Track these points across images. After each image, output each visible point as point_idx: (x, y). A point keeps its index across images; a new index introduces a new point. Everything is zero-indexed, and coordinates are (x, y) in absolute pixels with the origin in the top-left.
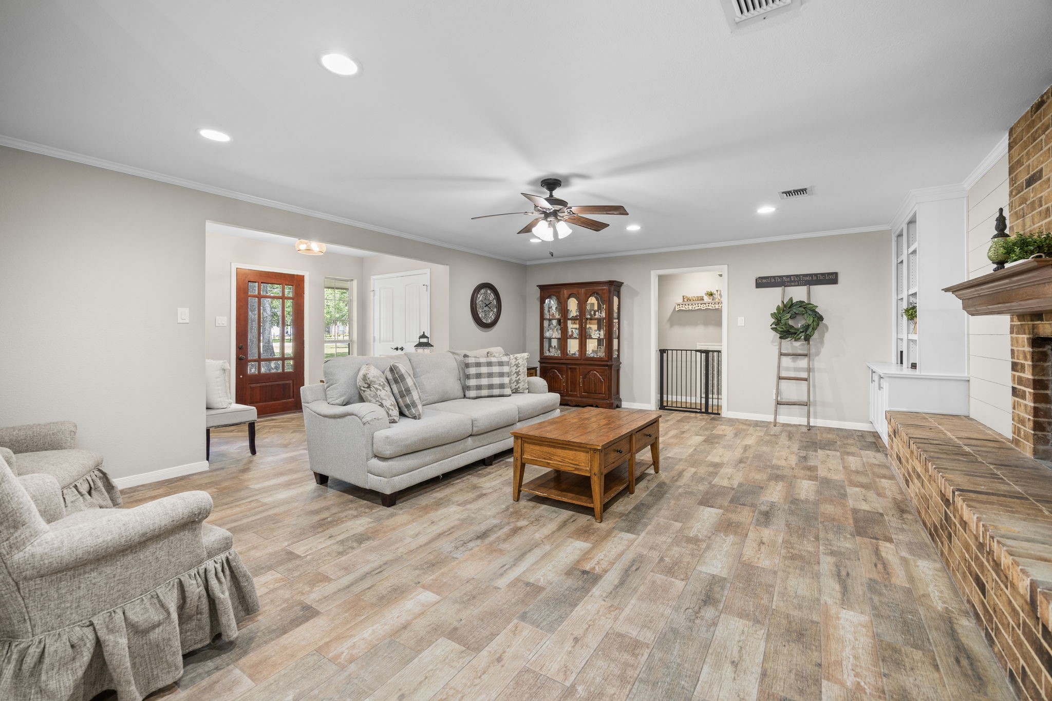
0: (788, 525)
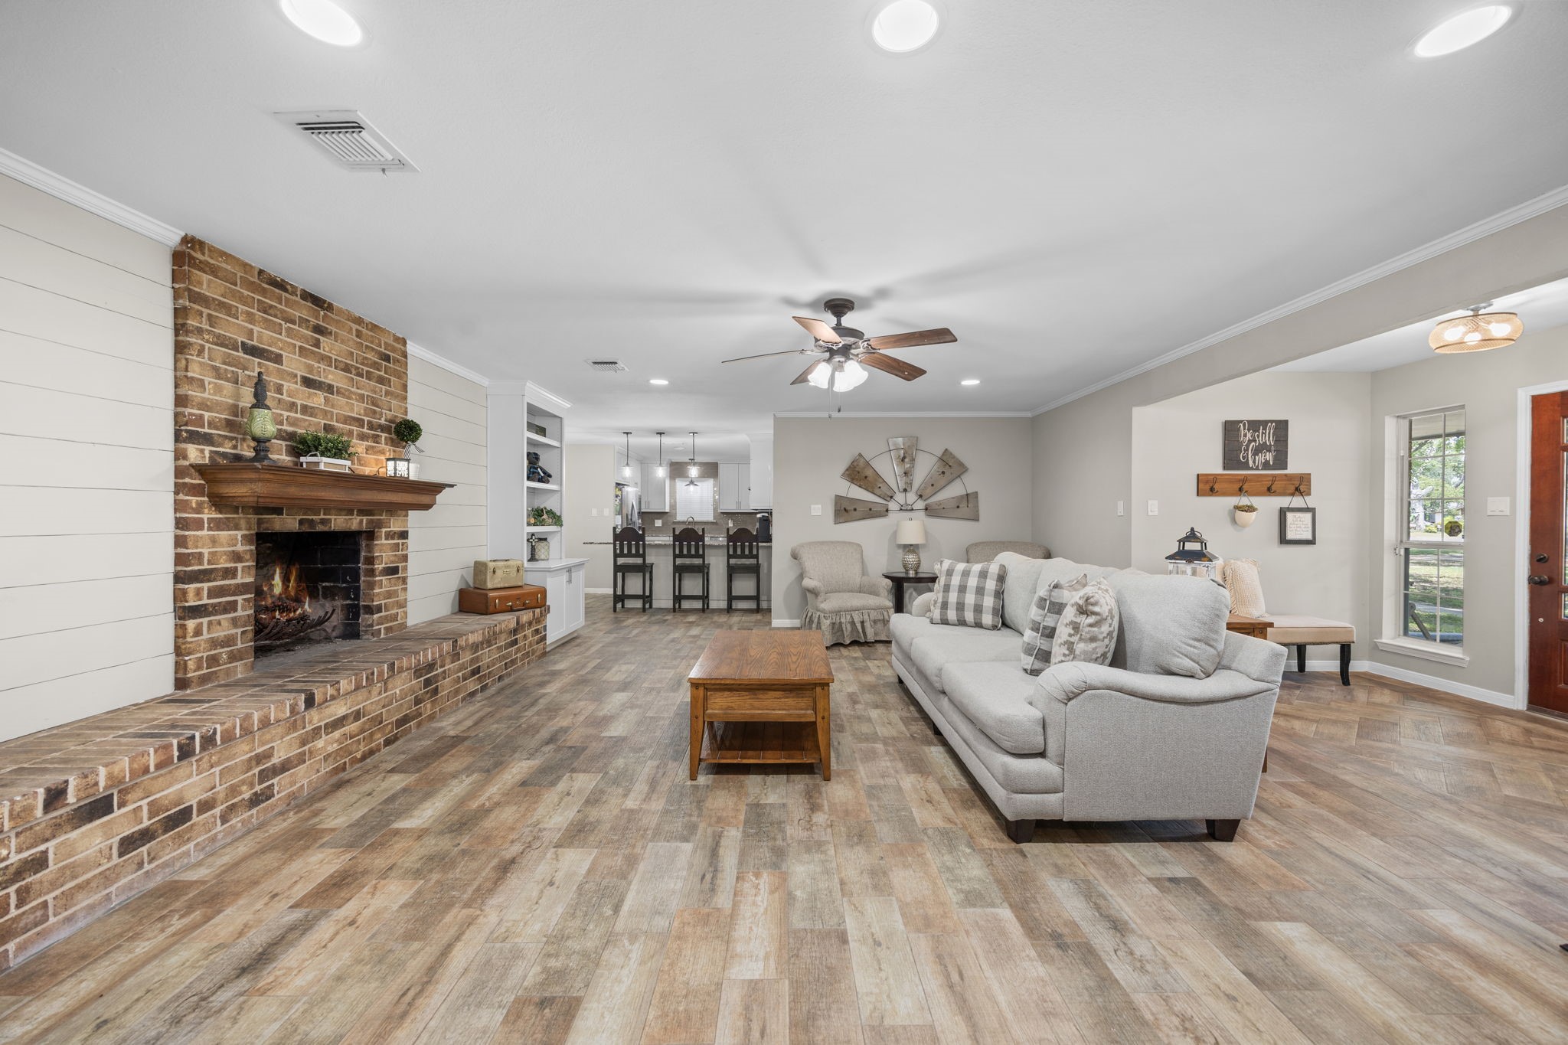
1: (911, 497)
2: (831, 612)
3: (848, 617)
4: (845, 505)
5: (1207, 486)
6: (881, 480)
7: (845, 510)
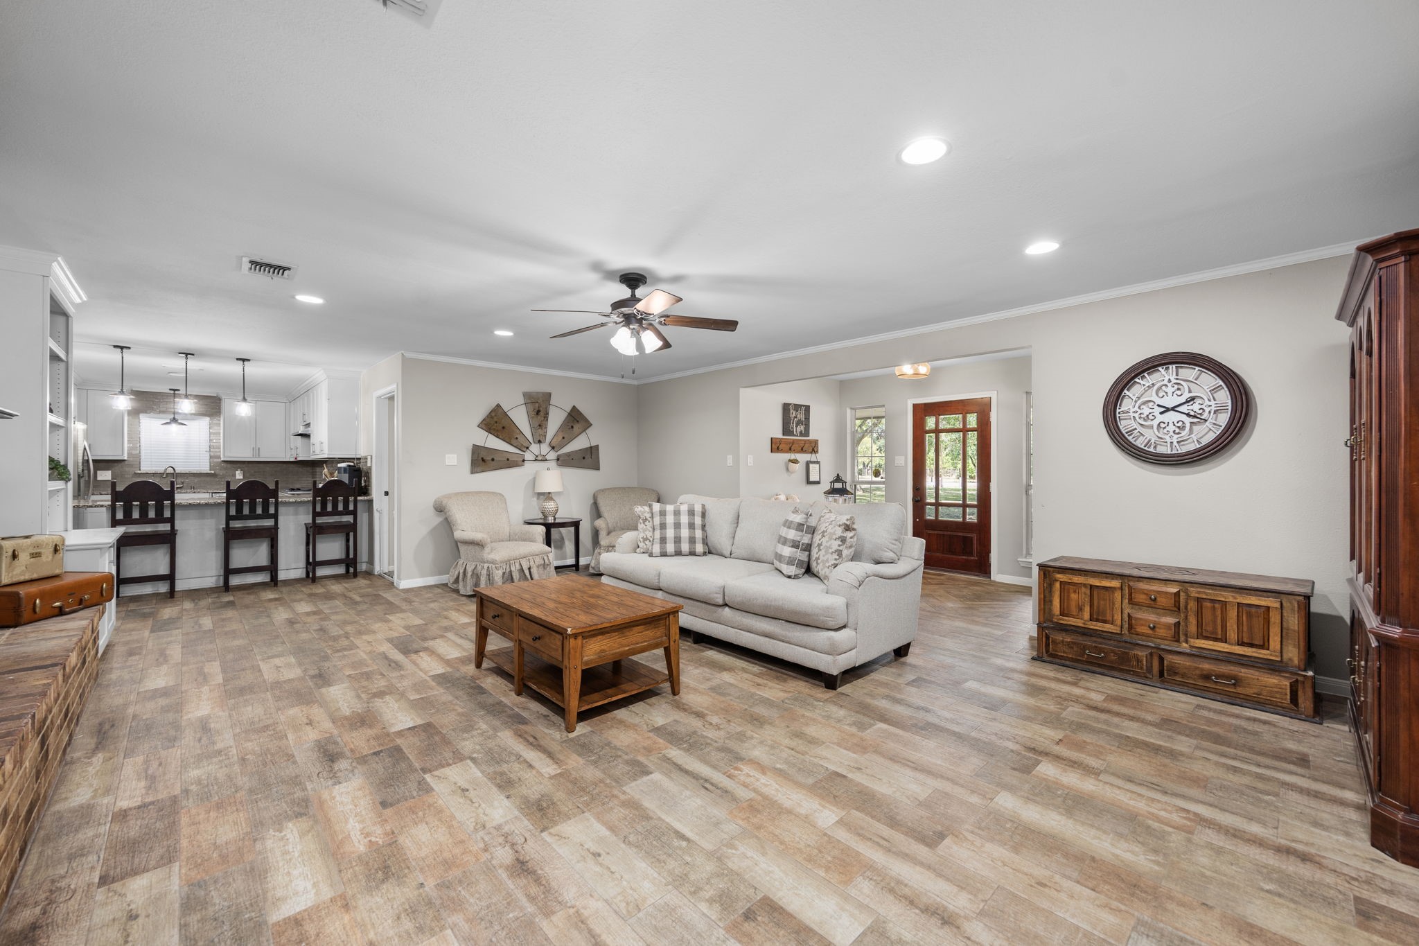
0: (290, 757)
1: (545, 448)
2: (502, 562)
3: (517, 565)
4: (483, 454)
5: (776, 446)
6: (518, 431)
7: (482, 460)
